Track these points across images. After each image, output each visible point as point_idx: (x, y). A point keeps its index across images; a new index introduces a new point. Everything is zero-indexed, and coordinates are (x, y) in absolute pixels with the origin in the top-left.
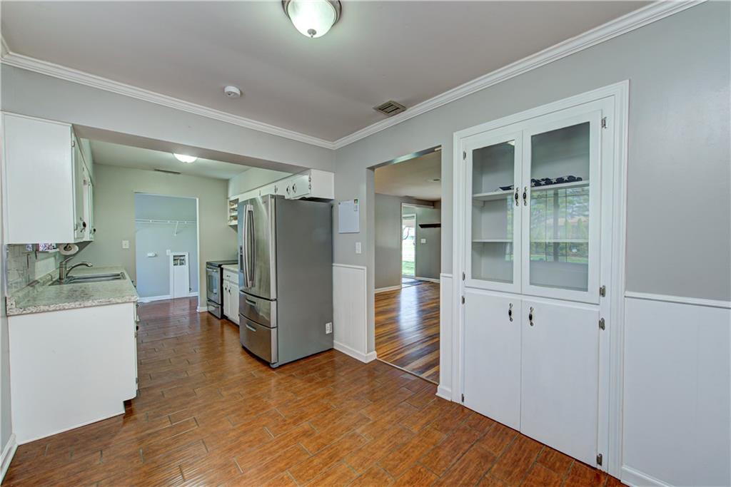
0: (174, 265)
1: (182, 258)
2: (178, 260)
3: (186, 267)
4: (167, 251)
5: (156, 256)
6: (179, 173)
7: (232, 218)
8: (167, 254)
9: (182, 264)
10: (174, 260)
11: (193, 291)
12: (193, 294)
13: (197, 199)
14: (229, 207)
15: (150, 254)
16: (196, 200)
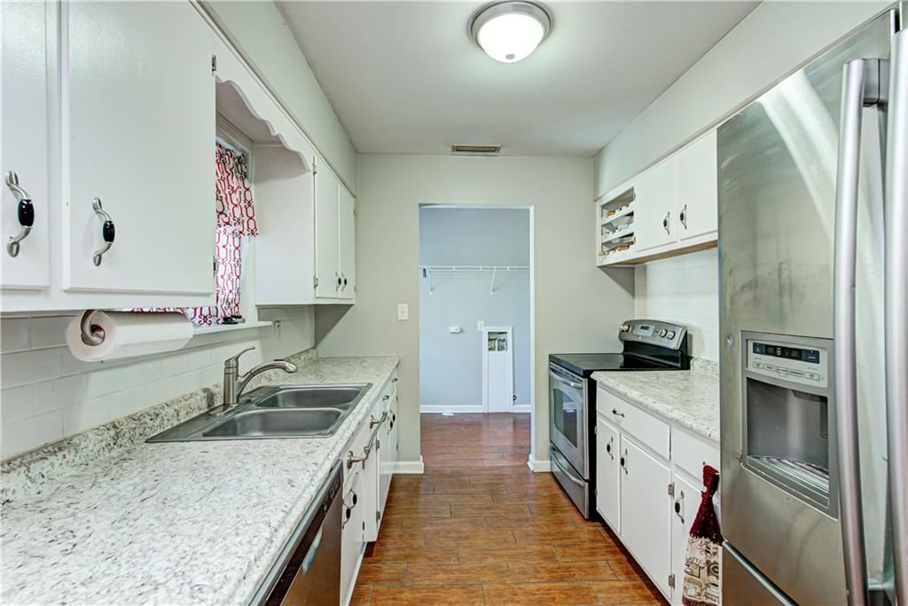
0: (490, 349)
1: (502, 337)
2: (496, 341)
3: (508, 353)
4: (479, 323)
5: (462, 331)
6: (495, 150)
7: (606, 249)
8: (479, 329)
9: (501, 348)
10: (490, 340)
11: (522, 403)
12: (520, 408)
13: (532, 209)
14: (600, 221)
15: (453, 329)
16: (528, 211)
